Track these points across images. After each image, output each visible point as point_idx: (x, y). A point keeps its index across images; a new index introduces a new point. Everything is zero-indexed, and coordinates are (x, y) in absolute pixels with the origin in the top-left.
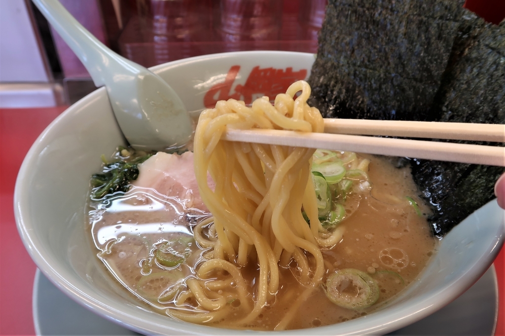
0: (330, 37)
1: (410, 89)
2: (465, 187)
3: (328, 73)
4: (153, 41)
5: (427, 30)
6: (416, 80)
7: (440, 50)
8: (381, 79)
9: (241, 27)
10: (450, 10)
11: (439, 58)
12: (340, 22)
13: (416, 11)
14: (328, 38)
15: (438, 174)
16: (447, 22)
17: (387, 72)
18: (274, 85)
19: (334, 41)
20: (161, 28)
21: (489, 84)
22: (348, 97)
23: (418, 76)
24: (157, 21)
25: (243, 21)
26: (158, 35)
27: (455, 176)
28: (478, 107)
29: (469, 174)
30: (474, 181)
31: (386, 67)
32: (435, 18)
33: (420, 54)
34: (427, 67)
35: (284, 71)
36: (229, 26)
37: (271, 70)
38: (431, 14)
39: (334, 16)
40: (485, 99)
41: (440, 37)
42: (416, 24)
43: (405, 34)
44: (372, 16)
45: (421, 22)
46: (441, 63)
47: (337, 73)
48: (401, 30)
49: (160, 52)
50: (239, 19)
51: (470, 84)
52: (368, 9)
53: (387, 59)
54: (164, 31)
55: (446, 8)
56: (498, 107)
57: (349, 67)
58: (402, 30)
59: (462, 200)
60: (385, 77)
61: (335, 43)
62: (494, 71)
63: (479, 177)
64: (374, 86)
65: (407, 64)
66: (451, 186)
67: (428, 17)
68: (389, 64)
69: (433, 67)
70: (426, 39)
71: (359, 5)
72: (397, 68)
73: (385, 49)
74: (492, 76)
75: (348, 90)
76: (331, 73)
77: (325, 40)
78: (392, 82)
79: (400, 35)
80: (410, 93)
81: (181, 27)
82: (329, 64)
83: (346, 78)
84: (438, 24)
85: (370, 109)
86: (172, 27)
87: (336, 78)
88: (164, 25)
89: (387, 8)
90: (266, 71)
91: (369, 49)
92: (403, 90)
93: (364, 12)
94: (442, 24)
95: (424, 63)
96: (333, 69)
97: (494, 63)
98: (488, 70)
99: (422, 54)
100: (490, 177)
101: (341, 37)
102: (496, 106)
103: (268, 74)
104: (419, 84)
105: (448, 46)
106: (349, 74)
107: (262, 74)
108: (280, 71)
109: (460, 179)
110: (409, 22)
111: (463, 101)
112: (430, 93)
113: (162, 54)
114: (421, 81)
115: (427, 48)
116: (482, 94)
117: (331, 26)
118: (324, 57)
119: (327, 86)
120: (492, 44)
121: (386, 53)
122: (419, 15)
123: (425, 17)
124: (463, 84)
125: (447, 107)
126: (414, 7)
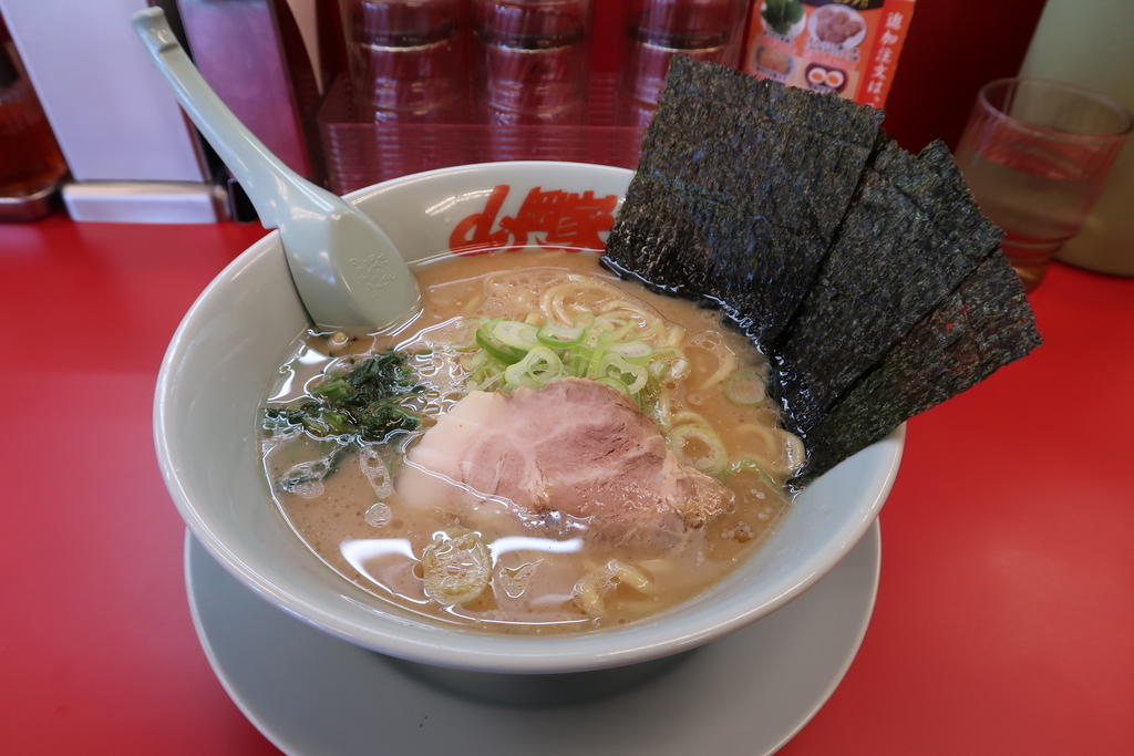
0: (663, 142)
1: (780, 244)
2: (840, 415)
3: (652, 201)
4: (372, 119)
5: (818, 154)
6: (791, 230)
7: (835, 189)
8: (736, 221)
9: (520, 100)
10: (858, 127)
11: (832, 201)
12: (680, 120)
13: (806, 120)
14: (658, 144)
15: (805, 388)
16: (853, 146)
17: (747, 212)
18: (563, 219)
19: (667, 149)
20: (388, 98)
21: (895, 252)
22: (680, 244)
23: (796, 226)
24: (381, 86)
25: (523, 91)
26: (381, 110)
27: (828, 394)
28: (875, 287)
29: (849, 395)
30: (854, 408)
31: (747, 204)
32: (833, 137)
33: (802, 190)
34: (812, 213)
35: (581, 196)
36: (500, 98)
37: (560, 194)
38: (828, 129)
39: (672, 108)
40: (887, 275)
41: (837, 168)
42: (803, 142)
43: (783, 156)
44: (736, 119)
45: (810, 139)
46: (835, 209)
47: (666, 202)
48: (778, 148)
49: (385, 138)
50: (519, 86)
51: (867, 247)
52: (730, 105)
53: (749, 190)
54: (391, 104)
55: (853, 123)
56: (902, 292)
57: (687, 195)
58: (780, 149)
59: (834, 436)
60: (743, 220)
61: (669, 152)
62: (905, 232)
63: (861, 403)
64: (724, 230)
65: (780, 203)
66: (821, 408)
67: (823, 134)
68: (752, 199)
69: (821, 213)
70: (815, 168)
71: (715, 96)
72: (765, 207)
73: (749, 173)
74: (899, 240)
75: (681, 234)
76: (657, 202)
77: (653, 145)
78: (753, 229)
79: (775, 155)
80: (779, 250)
81: (419, 97)
82: (656, 187)
83: (681, 212)
84: (838, 147)
85: (713, 267)
86: (405, 97)
87: (665, 210)
88: (392, 93)
89: (760, 109)
90: (551, 195)
91: (723, 171)
92: (770, 245)
93: (723, 109)
94: (845, 148)
95: (808, 205)
96: (661, 196)
97: (907, 219)
98: (896, 229)
99: (806, 192)
100: (875, 404)
101: (680, 144)
102: (900, 290)
103: (555, 200)
104: (795, 238)
105: (848, 183)
106: (685, 206)
107: (545, 199)
108: (574, 196)
109: (835, 401)
110: (792, 135)
111: (854, 274)
112: (811, 255)
113: (388, 143)
114: (799, 233)
115: (816, 182)
116: (883, 267)
117: (667, 124)
118: (648, 173)
119: (649, 222)
120: (906, 188)
121: (750, 181)
122: (810, 128)
123: (819, 132)
124: (857, 246)
125: (830, 280)
126: (803, 113)
